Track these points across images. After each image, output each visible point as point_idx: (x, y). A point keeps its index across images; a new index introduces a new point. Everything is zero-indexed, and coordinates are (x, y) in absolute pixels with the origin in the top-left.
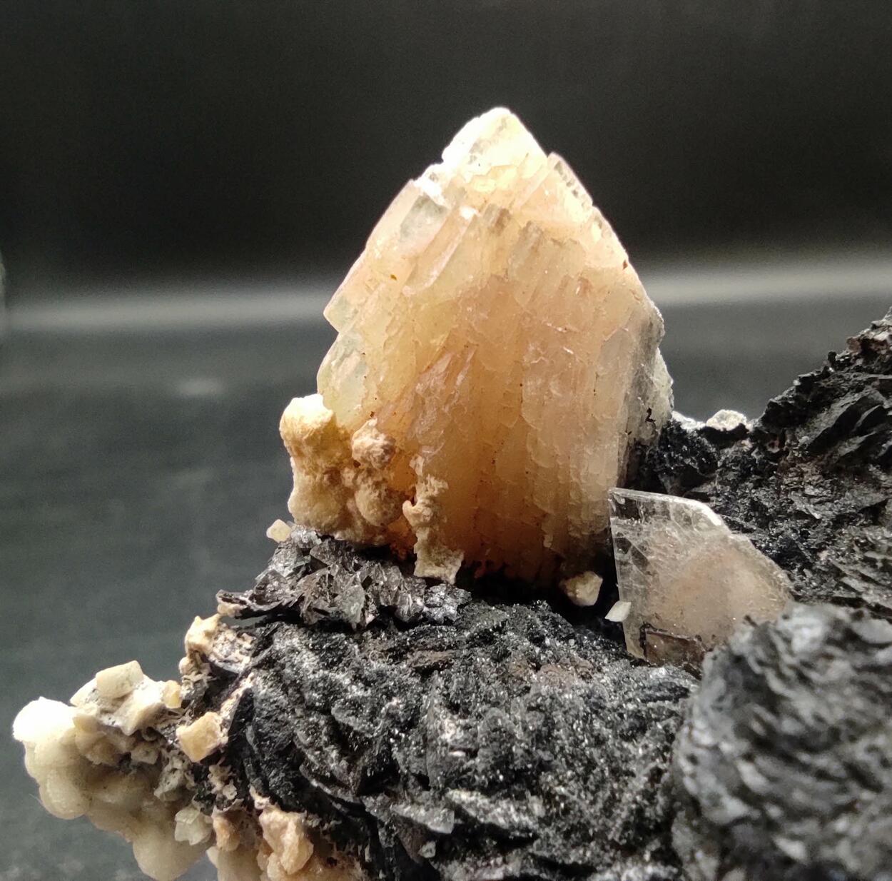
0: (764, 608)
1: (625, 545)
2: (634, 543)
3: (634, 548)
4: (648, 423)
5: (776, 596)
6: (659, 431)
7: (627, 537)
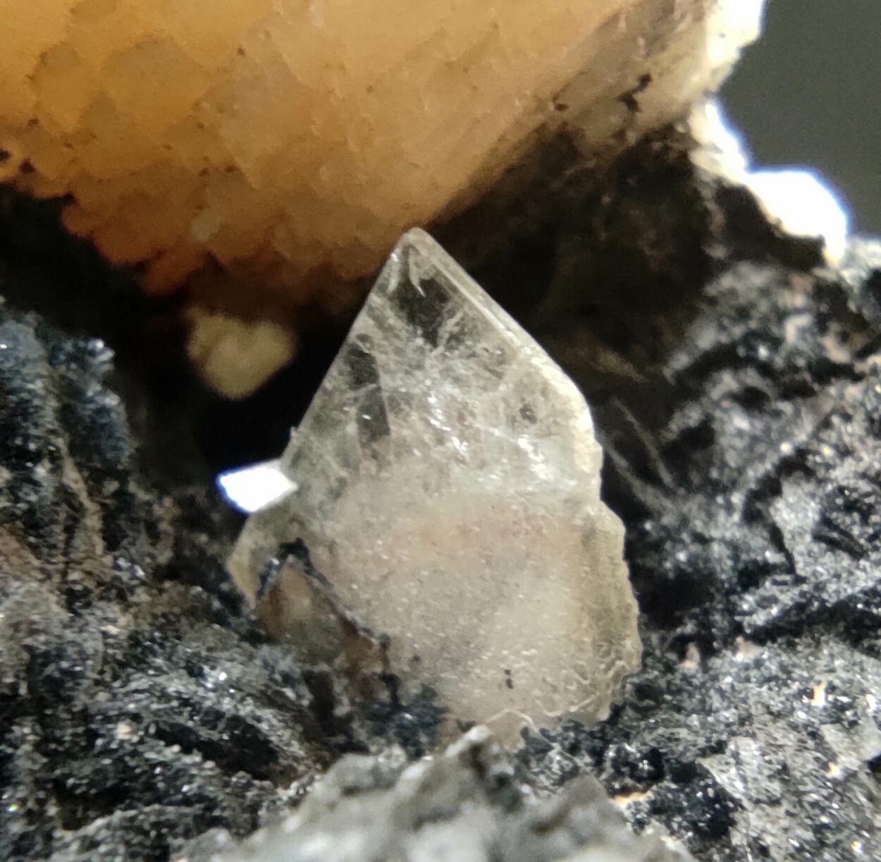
0: (549, 679)
1: (364, 371)
2: (386, 381)
3: (379, 389)
4: (623, 107)
5: (590, 676)
6: (632, 137)
7: (380, 358)
